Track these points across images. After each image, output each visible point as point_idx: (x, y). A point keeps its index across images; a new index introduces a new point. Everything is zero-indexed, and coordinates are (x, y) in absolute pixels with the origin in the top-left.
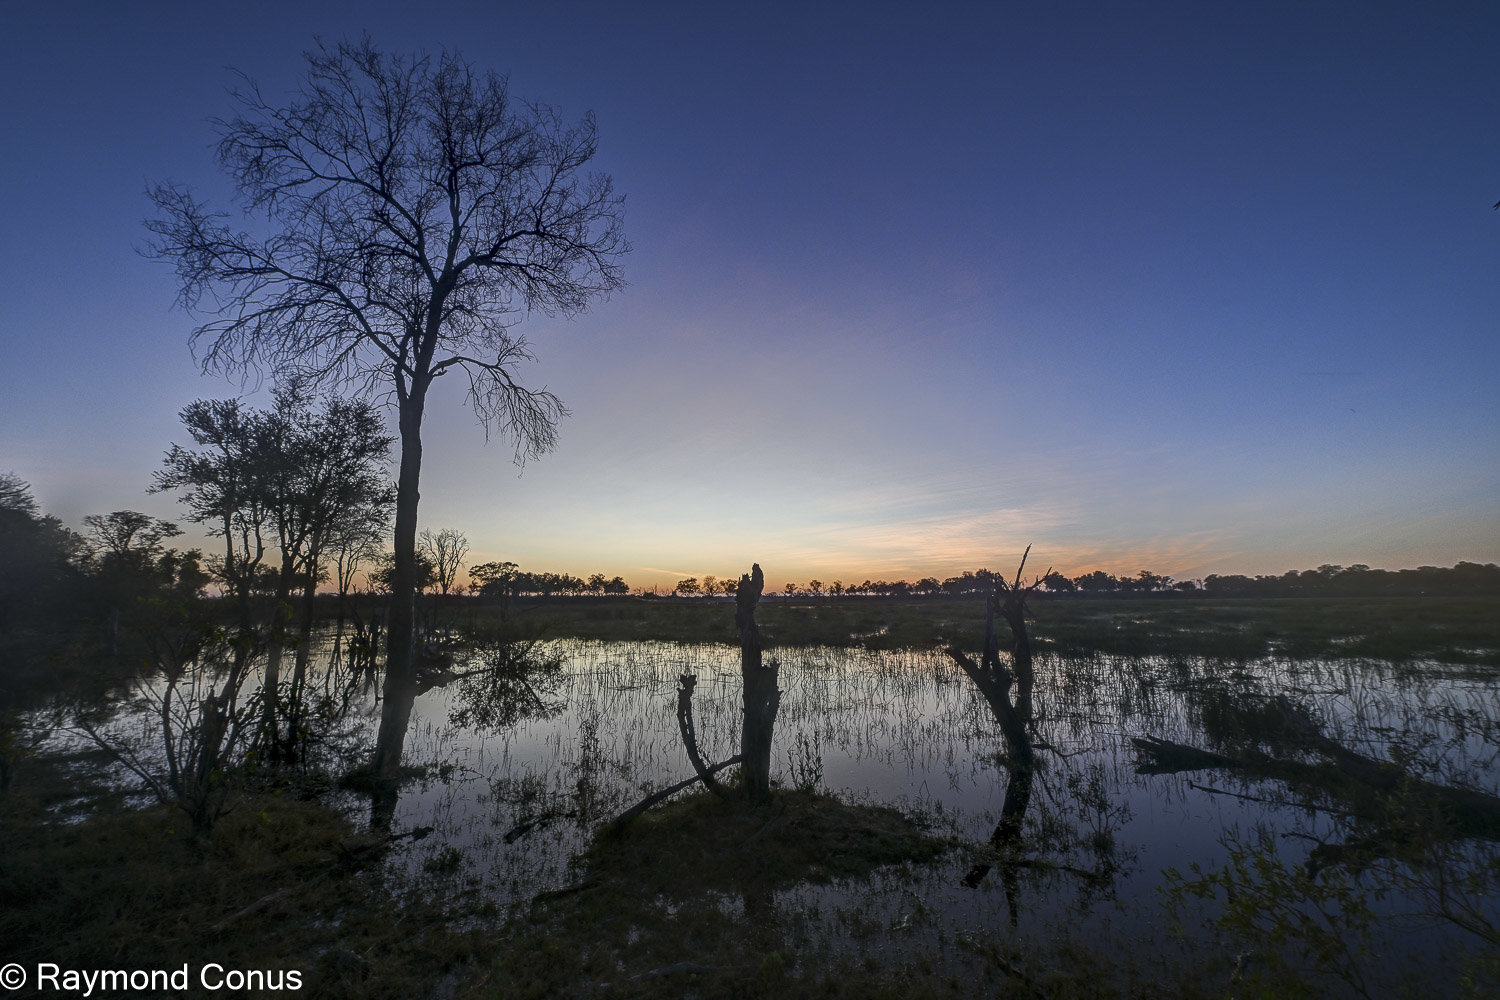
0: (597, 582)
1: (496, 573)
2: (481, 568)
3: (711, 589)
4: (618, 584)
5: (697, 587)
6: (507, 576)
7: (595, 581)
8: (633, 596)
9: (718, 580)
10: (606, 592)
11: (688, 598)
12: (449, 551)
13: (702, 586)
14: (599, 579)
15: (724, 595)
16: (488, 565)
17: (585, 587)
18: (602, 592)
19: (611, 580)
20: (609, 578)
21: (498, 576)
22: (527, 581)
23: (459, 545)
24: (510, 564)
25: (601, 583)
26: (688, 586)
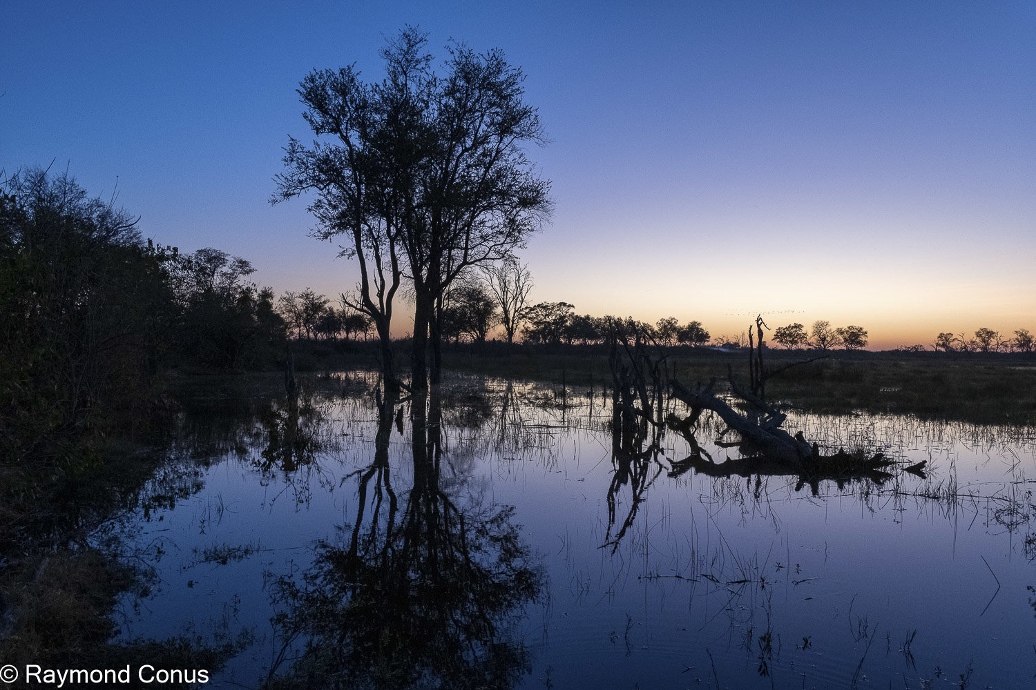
0: (669, 328)
1: (547, 315)
2: (532, 309)
3: (823, 339)
4: (694, 332)
5: (804, 336)
6: (562, 318)
7: (665, 326)
8: (713, 346)
9: (833, 327)
10: (680, 340)
11: (789, 351)
12: (512, 287)
13: (810, 334)
14: (669, 323)
15: (843, 347)
16: (539, 306)
17: (654, 335)
18: (674, 341)
19: (686, 325)
20: (683, 323)
21: (550, 319)
22: (584, 326)
23: (522, 279)
24: (564, 304)
25: (674, 329)
26: (790, 335)
